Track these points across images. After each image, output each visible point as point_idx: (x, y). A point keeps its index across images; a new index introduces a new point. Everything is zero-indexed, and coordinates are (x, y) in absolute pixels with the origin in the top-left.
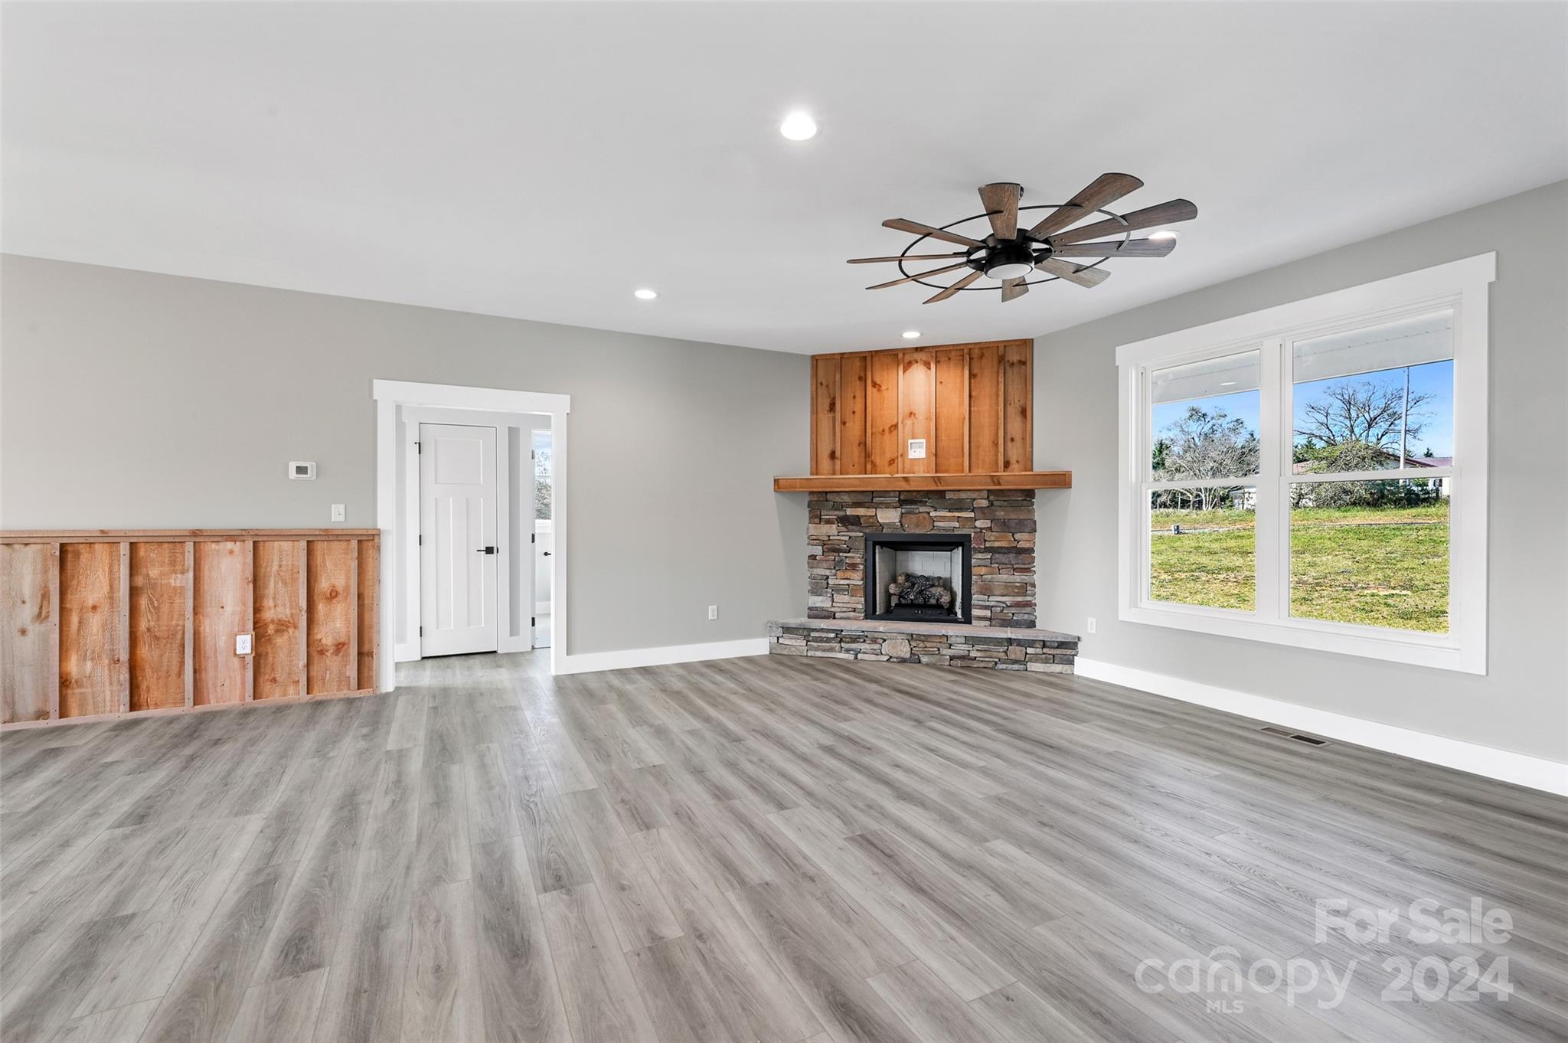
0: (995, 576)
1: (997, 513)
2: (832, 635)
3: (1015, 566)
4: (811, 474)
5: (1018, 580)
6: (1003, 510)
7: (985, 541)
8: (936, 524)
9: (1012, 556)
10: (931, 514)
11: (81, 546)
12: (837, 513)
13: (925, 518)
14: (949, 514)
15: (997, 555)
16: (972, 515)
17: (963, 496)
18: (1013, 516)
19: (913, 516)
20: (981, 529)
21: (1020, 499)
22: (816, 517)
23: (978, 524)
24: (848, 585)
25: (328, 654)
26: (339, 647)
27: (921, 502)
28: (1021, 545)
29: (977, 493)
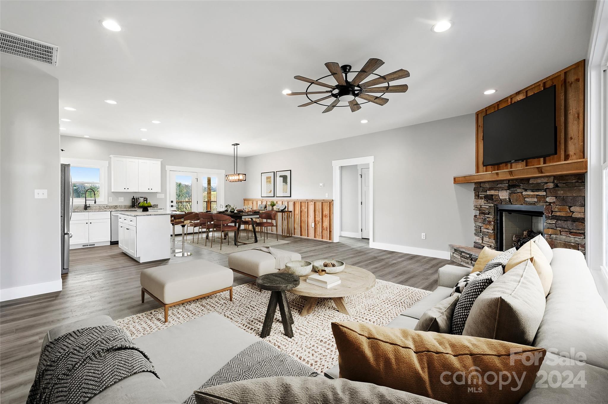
0: (558, 236)
1: (559, 192)
3: (572, 231)
4: (476, 173)
5: (573, 241)
6: (562, 190)
7: (552, 212)
8: (526, 199)
9: (569, 223)
10: (523, 193)
12: (484, 193)
13: (520, 196)
14: (532, 193)
15: (559, 222)
16: (544, 193)
17: (539, 181)
18: (569, 194)
19: (514, 195)
20: (550, 203)
21: (574, 181)
22: (477, 196)
23: (548, 199)
24: (488, 232)
27: (518, 186)
28: (575, 215)
29: (547, 179)
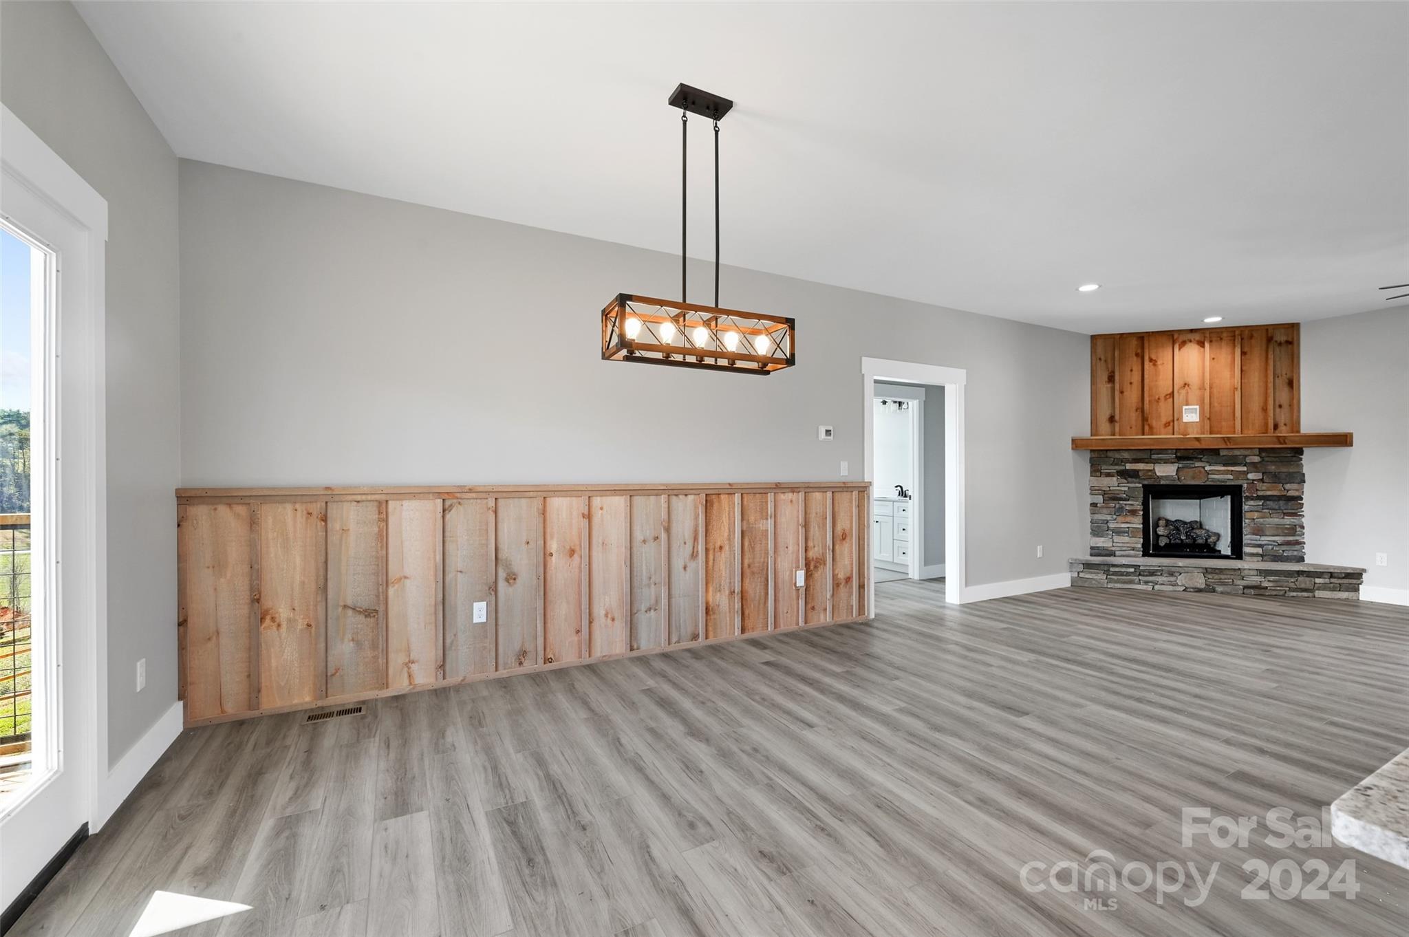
0: (1267, 519)
1: (1269, 467)
2: (1132, 570)
3: (1285, 511)
4: (1092, 435)
5: (1288, 523)
6: (1274, 465)
7: (1257, 490)
8: (1210, 476)
9: (1282, 503)
10: (1206, 469)
11: (714, 497)
12: (1117, 467)
13: (1200, 472)
14: (1223, 468)
15: (1268, 502)
16: (1245, 469)
17: (1237, 453)
18: (1284, 470)
19: (1190, 470)
20: (1253, 480)
21: (1289, 455)
22: (1095, 470)
23: (1251, 476)
24: (1128, 528)
25: (841, 586)
26: (848, 580)
27: (1196, 458)
28: (1291, 493)
29: (1250, 451)
